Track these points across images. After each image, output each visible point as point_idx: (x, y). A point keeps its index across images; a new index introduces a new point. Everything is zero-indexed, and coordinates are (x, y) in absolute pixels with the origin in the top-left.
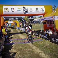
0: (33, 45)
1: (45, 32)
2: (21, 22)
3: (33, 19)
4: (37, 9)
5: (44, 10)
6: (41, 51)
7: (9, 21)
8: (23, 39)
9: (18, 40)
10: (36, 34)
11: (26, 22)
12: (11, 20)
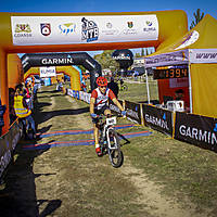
3: (131, 62)
5: (157, 29)
6: (137, 168)
7: (41, 68)
8: (84, 132)
9: (66, 133)
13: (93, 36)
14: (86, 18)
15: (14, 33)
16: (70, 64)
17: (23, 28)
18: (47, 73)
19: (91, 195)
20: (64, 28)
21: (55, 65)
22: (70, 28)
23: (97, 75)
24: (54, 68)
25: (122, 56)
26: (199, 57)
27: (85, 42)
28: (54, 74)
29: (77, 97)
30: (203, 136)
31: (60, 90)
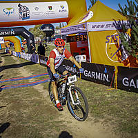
0: (44, 89)
4: (50, 8)
13: (26, 16)
14: (21, 4)
16: (13, 35)
19: (29, 117)
20: (6, 11)
21: (3, 36)
22: (11, 11)
23: (31, 41)
24: (2, 38)
25: (47, 29)
26: (93, 27)
27: (21, 20)
28: (3, 42)
29: (19, 56)
30: (98, 76)
31: (8, 52)
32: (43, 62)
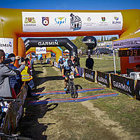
0: (95, 106)
1: (124, 76)
2: (67, 51)
3: (95, 45)
4: (103, 19)
5: (122, 22)
6: (114, 121)
7: (37, 48)
10: (102, 79)
11: (79, 51)
12: (41, 46)
14: (73, 13)
15: (23, 23)
16: (56, 46)
17: (30, 20)
18: (40, 51)
21: (46, 46)
23: (74, 53)
24: (45, 48)
25: (89, 41)
27: (72, 30)
28: (45, 52)
32: (88, 76)
